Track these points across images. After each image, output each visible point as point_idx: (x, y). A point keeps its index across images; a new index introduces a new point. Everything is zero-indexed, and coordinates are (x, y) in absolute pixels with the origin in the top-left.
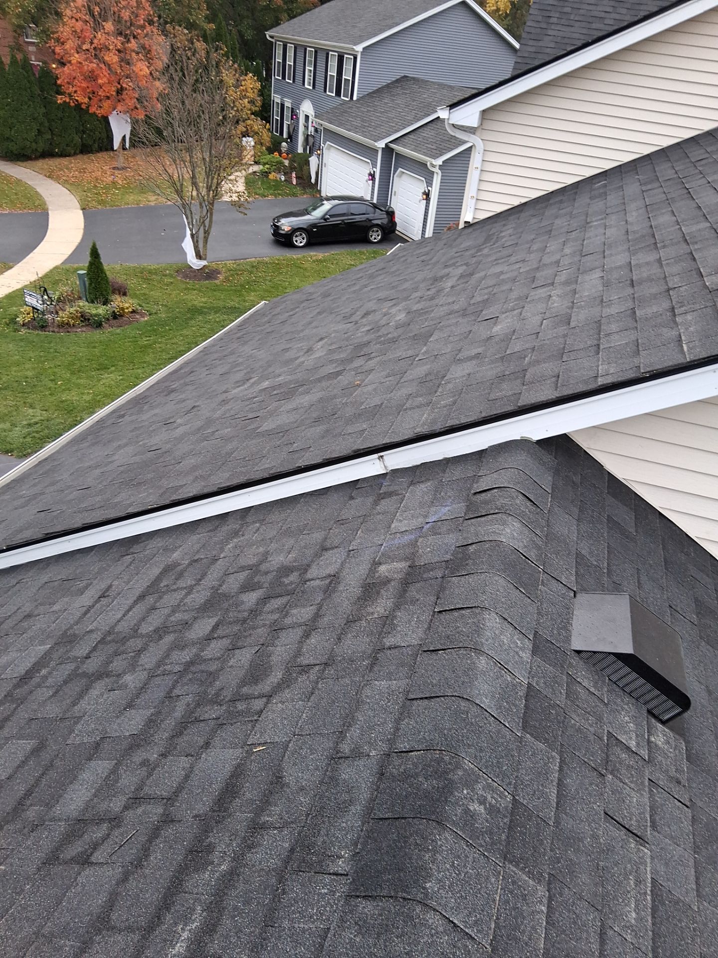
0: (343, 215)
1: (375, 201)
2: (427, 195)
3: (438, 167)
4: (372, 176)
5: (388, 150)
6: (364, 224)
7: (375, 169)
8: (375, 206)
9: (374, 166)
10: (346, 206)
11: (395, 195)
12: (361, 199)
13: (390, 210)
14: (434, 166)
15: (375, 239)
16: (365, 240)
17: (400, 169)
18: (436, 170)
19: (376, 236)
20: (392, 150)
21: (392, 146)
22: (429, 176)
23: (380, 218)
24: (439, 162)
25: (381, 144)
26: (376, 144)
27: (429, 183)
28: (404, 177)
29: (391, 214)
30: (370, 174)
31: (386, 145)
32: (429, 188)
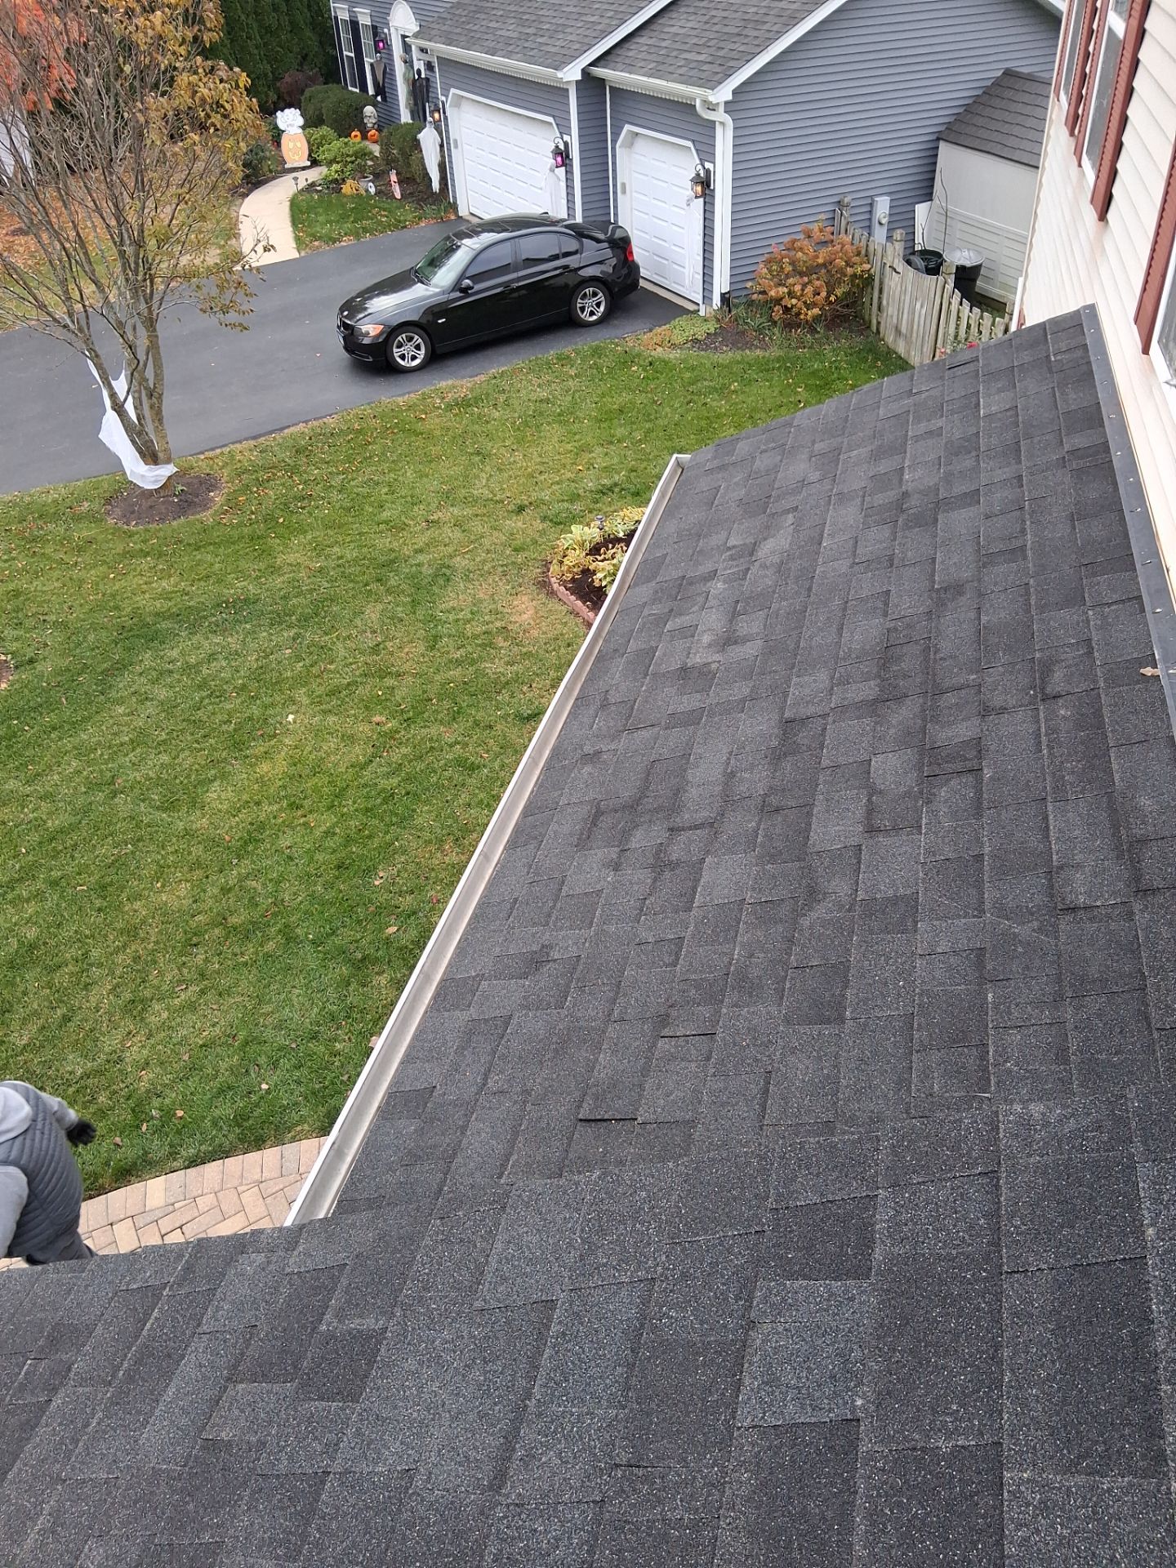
0: (504, 269)
1: (579, 219)
2: (705, 184)
3: (722, 108)
4: (562, 156)
5: (591, 84)
6: (561, 281)
7: (566, 138)
8: (579, 233)
9: (564, 128)
10: (508, 244)
11: (624, 192)
12: (541, 222)
13: (618, 234)
14: (712, 108)
15: (592, 314)
16: (571, 323)
17: (627, 127)
18: (719, 116)
19: (592, 306)
20: (601, 82)
21: (599, 71)
22: (703, 137)
23: (592, 260)
24: (724, 93)
25: (572, 73)
26: (560, 75)
27: (706, 151)
28: (640, 144)
29: (621, 245)
30: (557, 152)
31: (584, 71)
32: (708, 165)
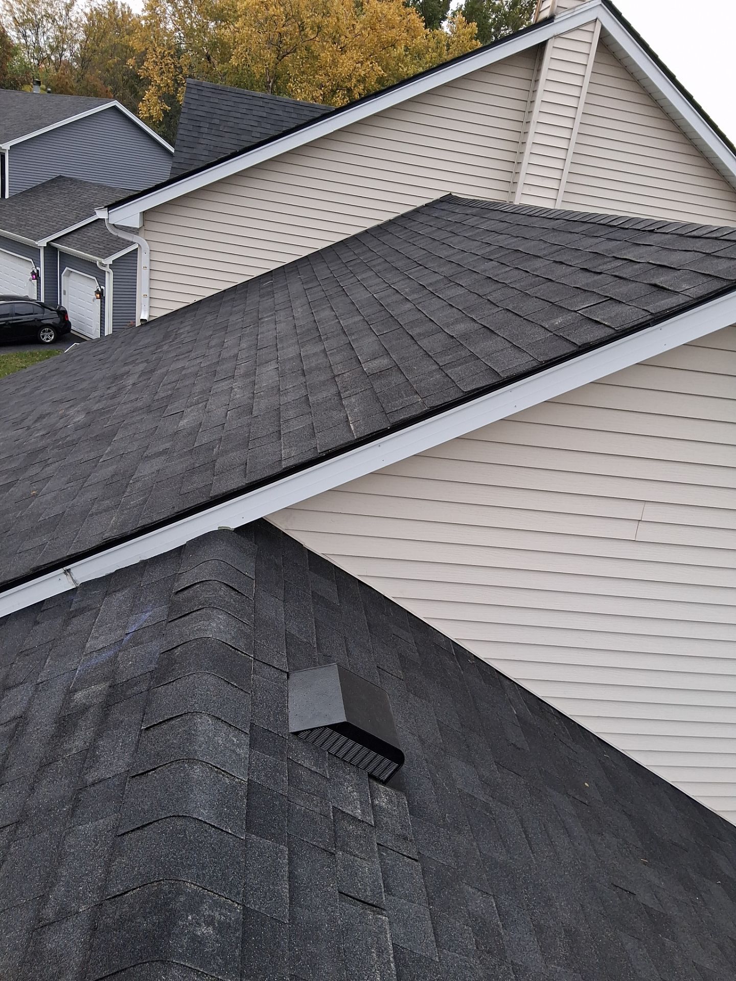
0: (7, 315)
1: (43, 301)
2: (101, 294)
3: (108, 266)
4: (36, 275)
5: (50, 248)
6: (33, 324)
7: (38, 268)
8: (43, 306)
9: (37, 264)
10: (9, 305)
11: (65, 294)
12: (26, 299)
13: (61, 309)
14: (105, 266)
15: (47, 339)
16: (37, 341)
17: (67, 268)
18: (107, 269)
19: (48, 336)
20: (56, 249)
21: (55, 245)
22: (100, 277)
23: (50, 317)
24: (109, 261)
25: (42, 243)
26: (36, 243)
27: (102, 282)
28: (72, 275)
29: (63, 314)
30: (33, 273)
31: (48, 243)
32: (102, 287)
